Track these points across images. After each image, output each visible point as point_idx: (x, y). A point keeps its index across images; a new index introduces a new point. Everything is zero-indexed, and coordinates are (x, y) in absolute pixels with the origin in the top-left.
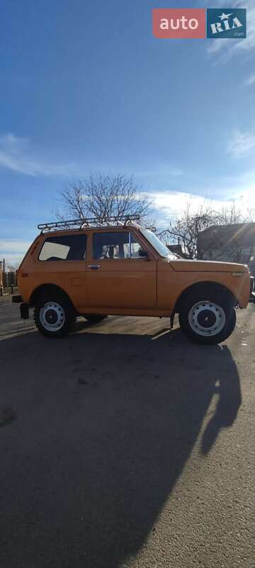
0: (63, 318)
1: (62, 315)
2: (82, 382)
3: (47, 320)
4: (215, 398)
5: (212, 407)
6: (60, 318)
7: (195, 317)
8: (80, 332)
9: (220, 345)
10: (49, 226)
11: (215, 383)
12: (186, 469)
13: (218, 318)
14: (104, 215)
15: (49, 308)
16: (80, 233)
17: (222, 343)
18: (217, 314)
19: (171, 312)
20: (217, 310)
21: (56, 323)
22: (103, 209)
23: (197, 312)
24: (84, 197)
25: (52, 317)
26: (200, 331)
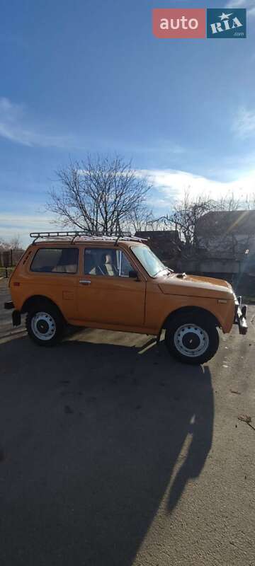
0: (54, 328)
1: (53, 325)
2: (68, 410)
3: (38, 329)
4: (189, 439)
5: (184, 452)
6: (51, 328)
7: (180, 339)
8: (71, 339)
9: (203, 366)
10: (41, 235)
11: (190, 419)
12: (151, 530)
13: (202, 341)
14: (101, 198)
15: (40, 318)
16: (72, 246)
17: (205, 364)
18: (201, 337)
19: (157, 332)
20: (201, 333)
21: (49, 332)
22: (101, 192)
23: (182, 334)
24: (82, 173)
25: (43, 327)
26: (185, 352)
